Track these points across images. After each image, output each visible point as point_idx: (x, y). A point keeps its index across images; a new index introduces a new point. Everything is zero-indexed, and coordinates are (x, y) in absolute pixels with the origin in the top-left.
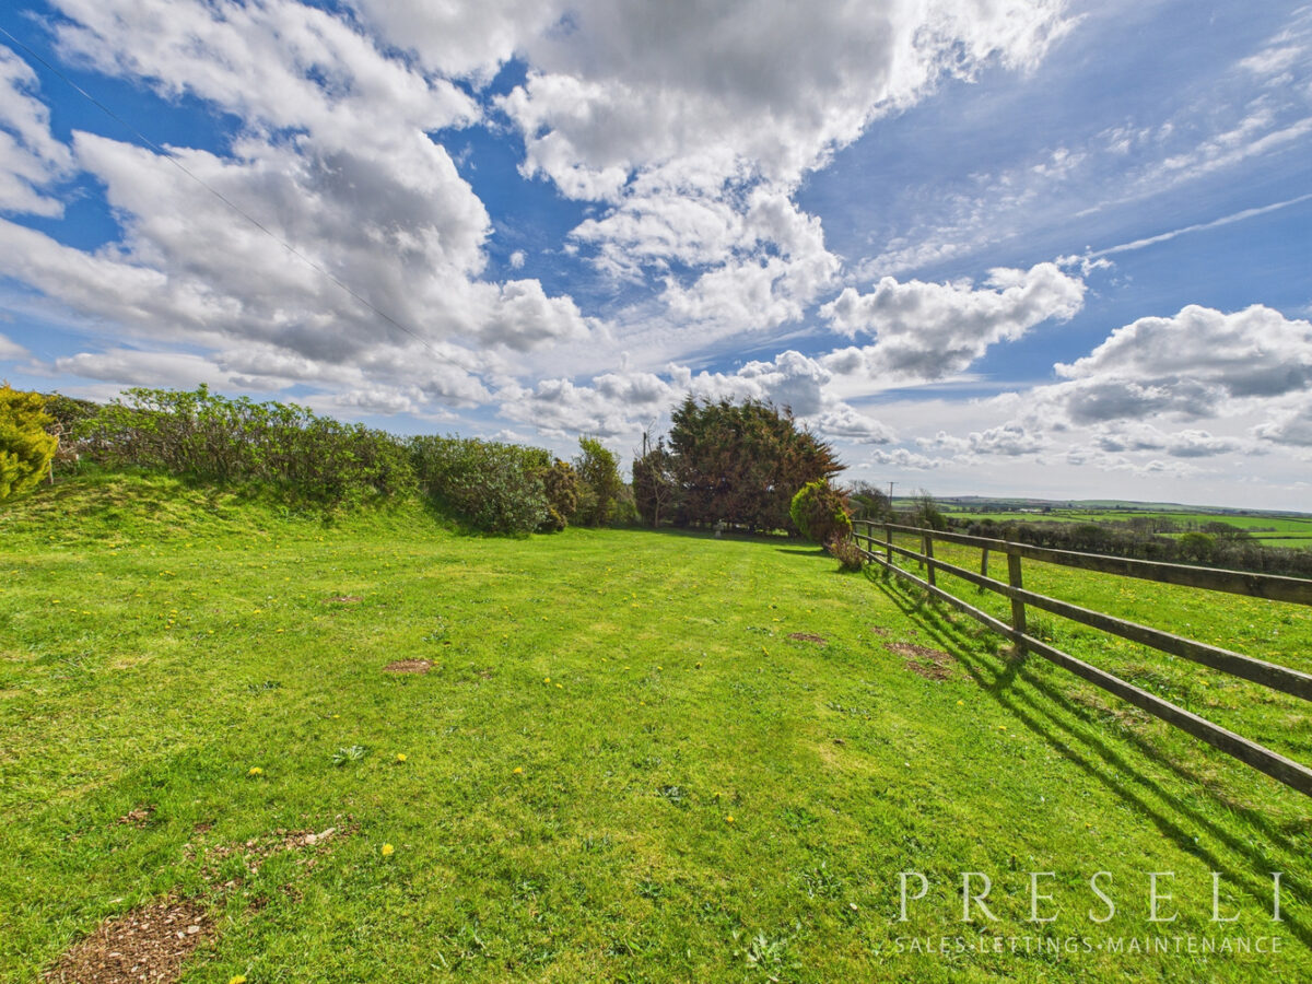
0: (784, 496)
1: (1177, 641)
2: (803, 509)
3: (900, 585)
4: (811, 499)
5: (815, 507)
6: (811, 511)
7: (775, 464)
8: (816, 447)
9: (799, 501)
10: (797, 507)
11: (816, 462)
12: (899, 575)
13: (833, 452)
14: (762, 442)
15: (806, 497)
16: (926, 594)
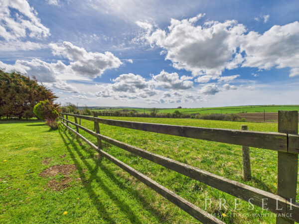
0: (33, 106)
1: (151, 155)
2: (39, 110)
3: (70, 133)
4: (42, 107)
5: (44, 109)
6: (42, 110)
7: (28, 95)
8: (46, 91)
9: (37, 107)
10: (36, 109)
11: (46, 95)
12: (70, 130)
13: (53, 93)
14: (21, 87)
15: (40, 106)
16: (76, 135)
